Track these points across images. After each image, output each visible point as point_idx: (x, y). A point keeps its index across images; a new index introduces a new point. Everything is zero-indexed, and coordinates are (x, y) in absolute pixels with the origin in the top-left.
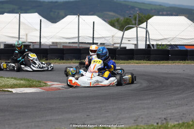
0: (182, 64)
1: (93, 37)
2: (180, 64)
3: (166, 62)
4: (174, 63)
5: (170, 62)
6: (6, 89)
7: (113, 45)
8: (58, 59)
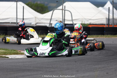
0: (104, 38)
1: (23, 19)
2: (102, 38)
3: (91, 36)
4: (97, 37)
5: (95, 36)
6: (4, 56)
7: (36, 24)
8: (3, 34)
